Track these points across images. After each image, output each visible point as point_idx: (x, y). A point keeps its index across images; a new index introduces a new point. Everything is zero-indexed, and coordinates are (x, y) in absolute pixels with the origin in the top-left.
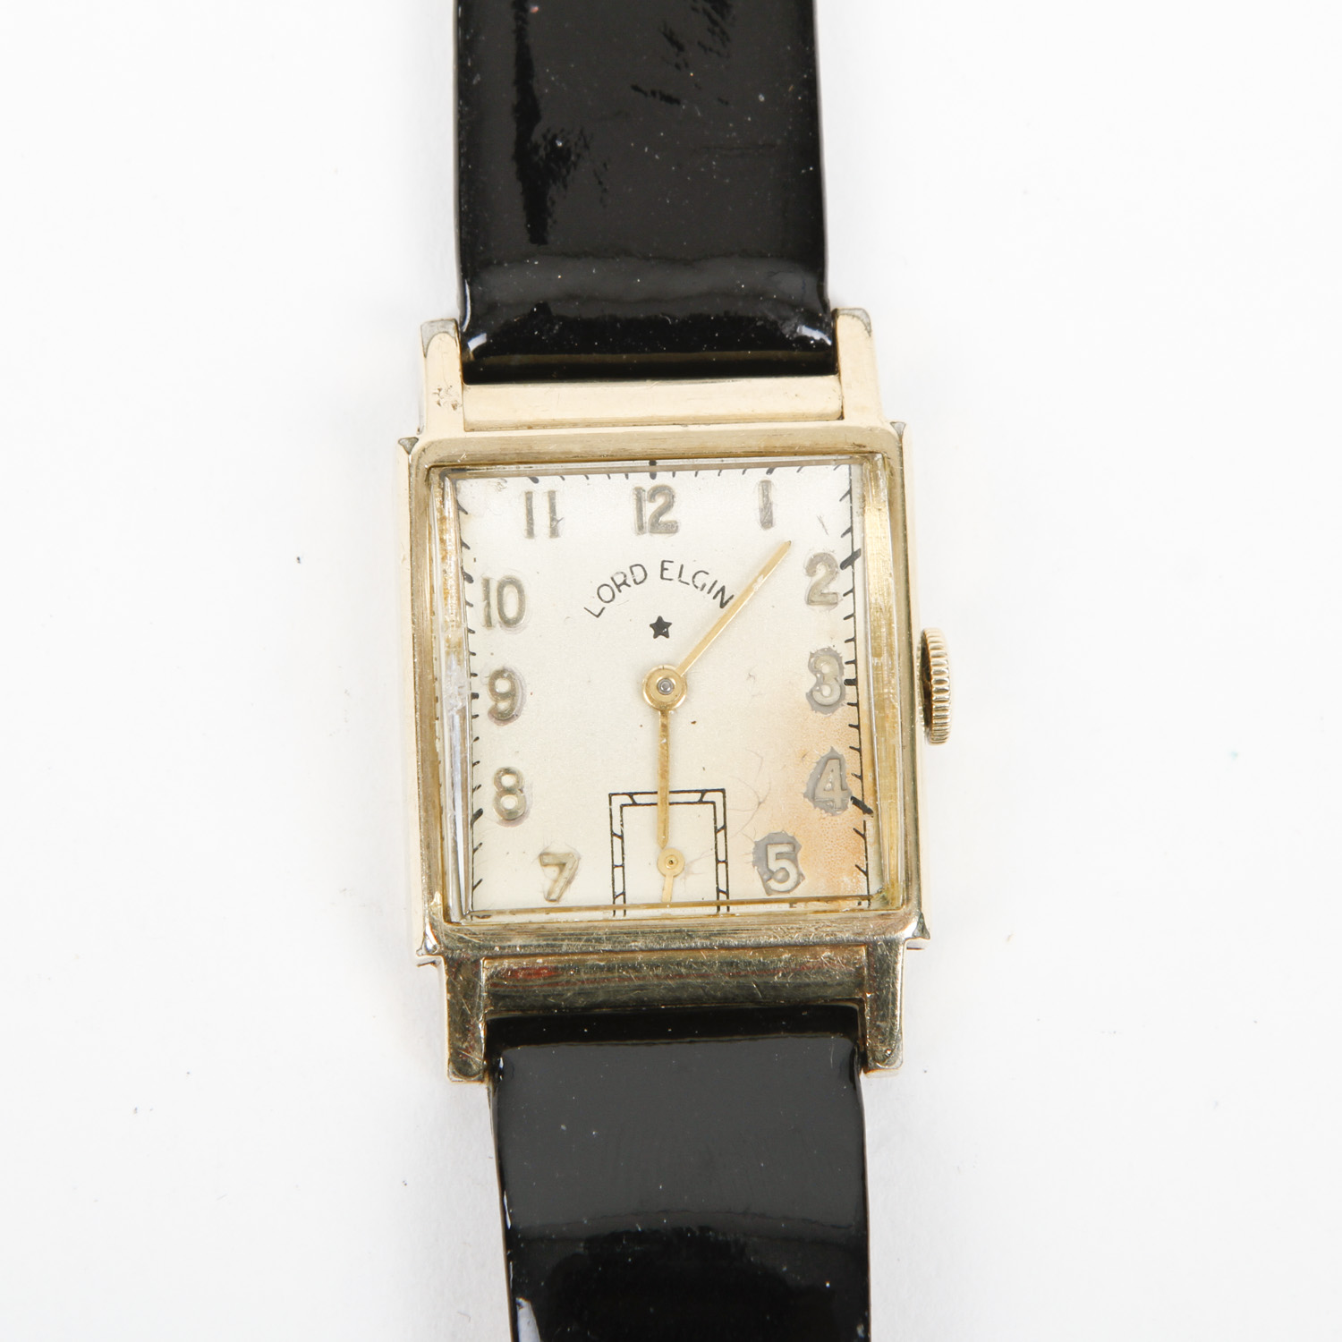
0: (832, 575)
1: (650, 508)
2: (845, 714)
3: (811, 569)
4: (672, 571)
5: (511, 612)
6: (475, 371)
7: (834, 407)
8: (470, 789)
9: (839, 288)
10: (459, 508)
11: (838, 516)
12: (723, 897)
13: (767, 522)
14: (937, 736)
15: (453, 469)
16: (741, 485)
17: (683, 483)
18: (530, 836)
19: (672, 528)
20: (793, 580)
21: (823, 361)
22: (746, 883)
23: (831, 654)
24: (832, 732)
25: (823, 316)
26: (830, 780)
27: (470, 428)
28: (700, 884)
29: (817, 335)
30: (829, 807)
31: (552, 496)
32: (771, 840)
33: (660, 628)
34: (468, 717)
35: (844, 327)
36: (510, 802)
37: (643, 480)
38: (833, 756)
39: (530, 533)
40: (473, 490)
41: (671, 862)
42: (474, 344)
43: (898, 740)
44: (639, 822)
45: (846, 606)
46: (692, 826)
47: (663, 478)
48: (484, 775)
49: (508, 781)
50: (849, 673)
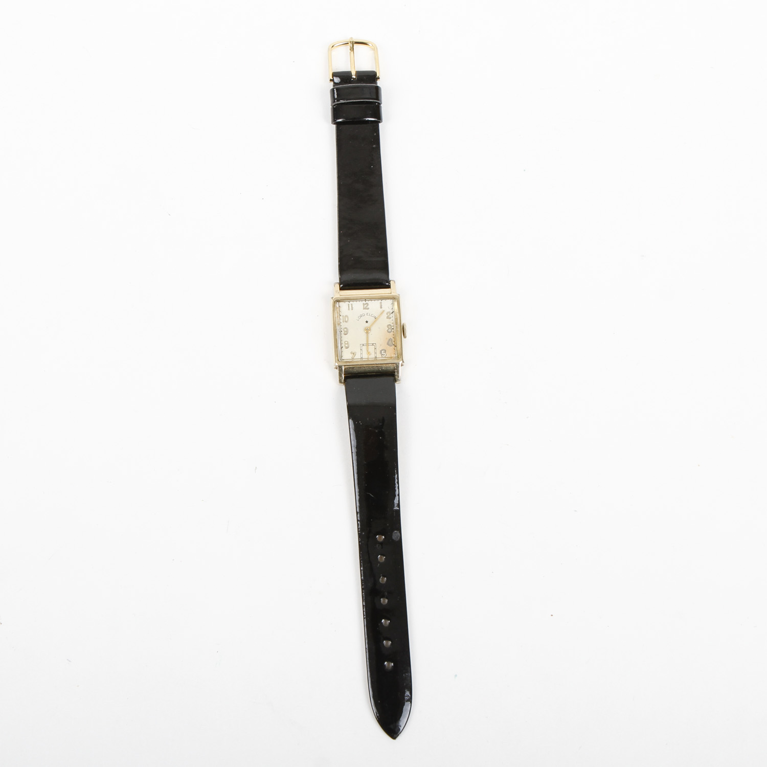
0: (390, 314)
1: (365, 306)
2: (392, 333)
3: (387, 314)
4: (368, 314)
5: (346, 320)
6: (341, 289)
7: (390, 292)
8: (341, 344)
9: (391, 277)
10: (339, 306)
11: (391, 307)
12: (376, 357)
13: (381, 308)
14: (405, 337)
15: (338, 301)
16: (377, 303)
17: (369, 302)
18: (349, 350)
19: (368, 309)
20: (385, 315)
21: (389, 287)
22: (379, 355)
23: (390, 325)
24: (391, 336)
25: (388, 281)
26: (390, 342)
27: (340, 296)
28: (373, 356)
29: (387, 284)
30: (391, 346)
31: (352, 304)
32: (382, 350)
33: (367, 322)
34: (341, 334)
35: (391, 282)
36: (347, 345)
37: (364, 302)
38: (391, 339)
39: (349, 310)
40: (341, 304)
41: (369, 353)
42: (341, 286)
43: (399, 336)
44: (364, 348)
45: (392, 319)
46: (371, 349)
47: (367, 302)
48: (343, 342)
49: (346, 342)
50: (393, 328)
